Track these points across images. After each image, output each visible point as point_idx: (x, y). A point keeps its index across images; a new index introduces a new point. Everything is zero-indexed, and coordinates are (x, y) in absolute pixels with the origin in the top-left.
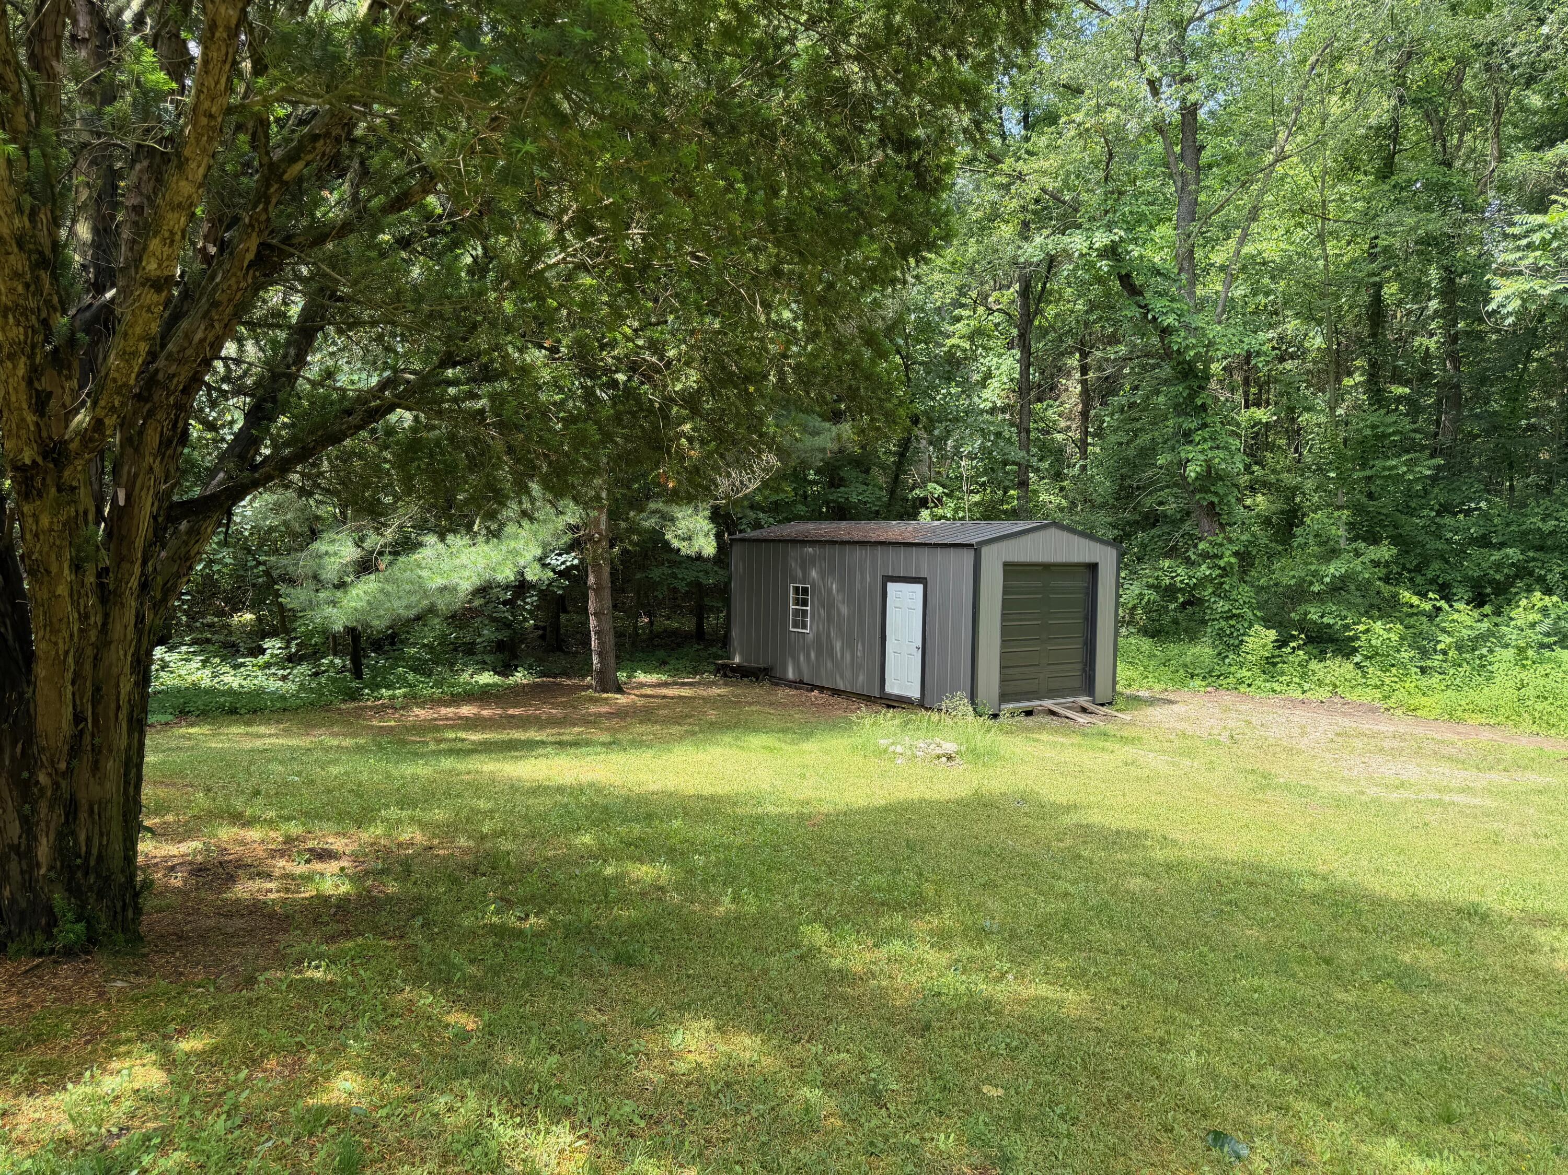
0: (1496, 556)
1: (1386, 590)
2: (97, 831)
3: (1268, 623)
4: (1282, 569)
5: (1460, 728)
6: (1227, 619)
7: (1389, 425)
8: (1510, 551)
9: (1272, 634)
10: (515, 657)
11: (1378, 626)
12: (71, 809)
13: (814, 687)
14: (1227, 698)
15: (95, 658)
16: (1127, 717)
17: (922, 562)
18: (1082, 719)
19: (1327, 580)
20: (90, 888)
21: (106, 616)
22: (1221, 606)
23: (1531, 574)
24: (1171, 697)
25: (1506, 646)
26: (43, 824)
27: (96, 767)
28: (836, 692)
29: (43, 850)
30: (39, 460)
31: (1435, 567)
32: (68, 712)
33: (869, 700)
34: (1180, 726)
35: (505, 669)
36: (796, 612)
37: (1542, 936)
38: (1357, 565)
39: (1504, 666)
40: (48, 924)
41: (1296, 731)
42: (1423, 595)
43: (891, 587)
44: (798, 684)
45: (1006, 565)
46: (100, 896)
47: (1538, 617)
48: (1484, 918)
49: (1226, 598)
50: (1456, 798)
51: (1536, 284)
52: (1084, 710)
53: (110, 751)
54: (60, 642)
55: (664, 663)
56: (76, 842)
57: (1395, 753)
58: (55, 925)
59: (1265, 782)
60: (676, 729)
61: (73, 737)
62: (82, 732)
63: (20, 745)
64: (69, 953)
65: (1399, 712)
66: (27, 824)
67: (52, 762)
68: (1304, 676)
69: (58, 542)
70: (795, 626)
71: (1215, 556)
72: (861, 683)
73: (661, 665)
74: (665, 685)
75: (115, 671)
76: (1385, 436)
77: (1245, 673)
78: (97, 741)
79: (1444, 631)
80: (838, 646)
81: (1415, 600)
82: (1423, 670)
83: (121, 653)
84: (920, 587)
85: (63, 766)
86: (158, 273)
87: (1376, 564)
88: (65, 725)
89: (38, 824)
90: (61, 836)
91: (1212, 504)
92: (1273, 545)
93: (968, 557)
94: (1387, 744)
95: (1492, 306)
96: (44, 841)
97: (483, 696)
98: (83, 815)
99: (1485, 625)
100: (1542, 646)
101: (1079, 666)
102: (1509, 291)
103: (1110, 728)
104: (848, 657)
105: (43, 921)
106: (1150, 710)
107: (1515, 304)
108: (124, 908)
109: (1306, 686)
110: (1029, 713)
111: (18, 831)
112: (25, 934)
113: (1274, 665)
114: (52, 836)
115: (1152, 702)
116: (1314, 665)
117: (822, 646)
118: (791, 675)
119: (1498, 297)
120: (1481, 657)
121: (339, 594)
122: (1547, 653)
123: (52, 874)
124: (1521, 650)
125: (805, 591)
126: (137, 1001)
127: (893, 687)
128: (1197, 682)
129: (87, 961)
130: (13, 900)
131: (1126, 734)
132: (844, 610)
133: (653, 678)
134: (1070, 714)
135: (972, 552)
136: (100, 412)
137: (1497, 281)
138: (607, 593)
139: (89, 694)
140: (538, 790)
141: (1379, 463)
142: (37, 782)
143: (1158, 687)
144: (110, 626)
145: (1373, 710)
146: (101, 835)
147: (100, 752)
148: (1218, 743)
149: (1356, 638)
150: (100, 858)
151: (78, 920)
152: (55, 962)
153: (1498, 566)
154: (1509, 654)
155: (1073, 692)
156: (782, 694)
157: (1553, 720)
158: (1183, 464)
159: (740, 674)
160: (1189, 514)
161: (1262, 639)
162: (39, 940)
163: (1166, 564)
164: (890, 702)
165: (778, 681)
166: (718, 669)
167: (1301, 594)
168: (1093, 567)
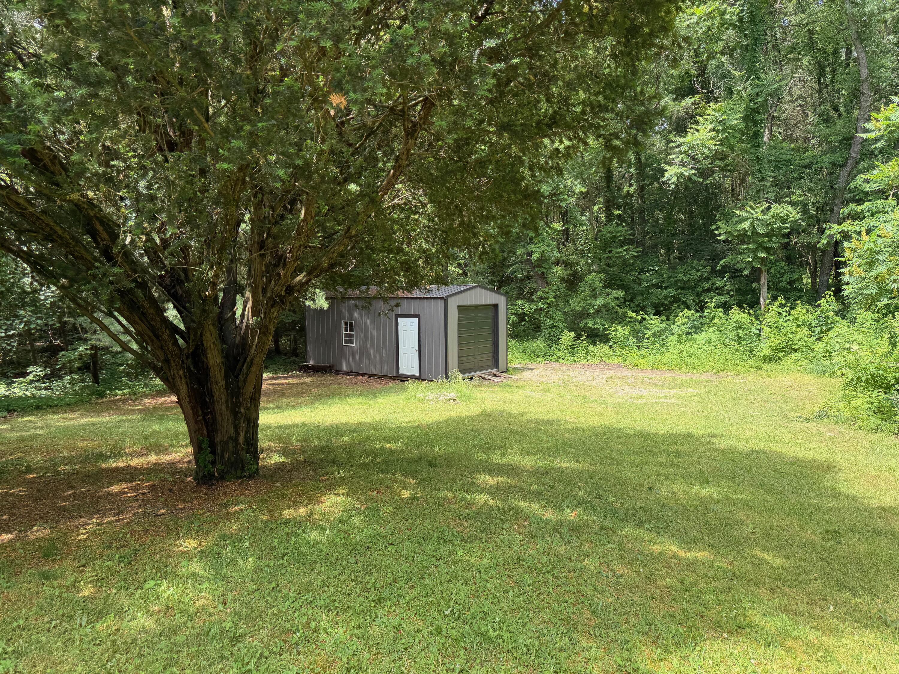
0: (665, 293)
1: (620, 311)
3: (571, 330)
4: (574, 303)
5: (657, 372)
6: (551, 328)
7: (618, 232)
8: (671, 290)
9: (573, 334)
11: (619, 328)
12: (249, 422)
13: (359, 374)
14: (556, 365)
16: (515, 377)
17: (417, 307)
18: (496, 380)
19: (596, 307)
22: (549, 322)
23: (680, 300)
24: (530, 366)
25: (673, 334)
26: (242, 428)
28: (371, 376)
31: (639, 299)
33: (391, 378)
34: (541, 379)
36: (346, 335)
37: (714, 440)
38: (608, 300)
39: (673, 343)
40: (242, 466)
41: (590, 378)
42: (636, 312)
43: (400, 320)
44: (349, 373)
45: (459, 307)
47: (687, 320)
48: (694, 437)
49: (551, 318)
50: (666, 400)
51: (683, 170)
52: (495, 375)
57: (633, 385)
59: (586, 400)
61: (252, 394)
63: (234, 399)
64: (250, 477)
65: (631, 367)
66: (236, 429)
67: (246, 404)
68: (587, 353)
70: (346, 342)
71: (545, 298)
72: (386, 370)
74: (274, 378)
76: (615, 237)
77: (560, 353)
79: (647, 329)
80: (372, 352)
81: (634, 315)
82: (639, 347)
84: (416, 320)
85: (248, 406)
87: (617, 298)
89: (239, 428)
91: (543, 273)
92: (567, 291)
93: (441, 303)
94: (630, 381)
95: (664, 179)
96: (242, 435)
99: (664, 325)
100: (688, 333)
101: (491, 355)
102: (672, 173)
103: (510, 382)
104: (378, 358)
105: (240, 465)
106: (524, 373)
107: (674, 179)
109: (588, 358)
110: (472, 378)
111: (233, 431)
112: (233, 471)
113: (574, 348)
114: (245, 433)
115: (523, 369)
116: (591, 348)
117: (362, 352)
118: (345, 368)
119: (667, 175)
120: (663, 340)
122: (690, 336)
123: (245, 447)
124: (680, 335)
125: (351, 324)
127: (403, 371)
128: (540, 359)
131: (518, 384)
132: (375, 333)
134: (490, 377)
135: (443, 301)
137: (666, 167)
141: (614, 250)
142: (240, 412)
143: (523, 363)
145: (619, 367)
148: (559, 386)
149: (610, 334)
151: (254, 464)
152: (247, 480)
153: (666, 297)
154: (675, 337)
155: (489, 367)
156: (343, 378)
157: (695, 366)
158: (530, 254)
159: (316, 370)
160: (528, 278)
161: (568, 337)
162: (239, 473)
163: (520, 302)
164: (403, 379)
165: (339, 372)
166: (300, 369)
167: (584, 314)
168: (496, 306)
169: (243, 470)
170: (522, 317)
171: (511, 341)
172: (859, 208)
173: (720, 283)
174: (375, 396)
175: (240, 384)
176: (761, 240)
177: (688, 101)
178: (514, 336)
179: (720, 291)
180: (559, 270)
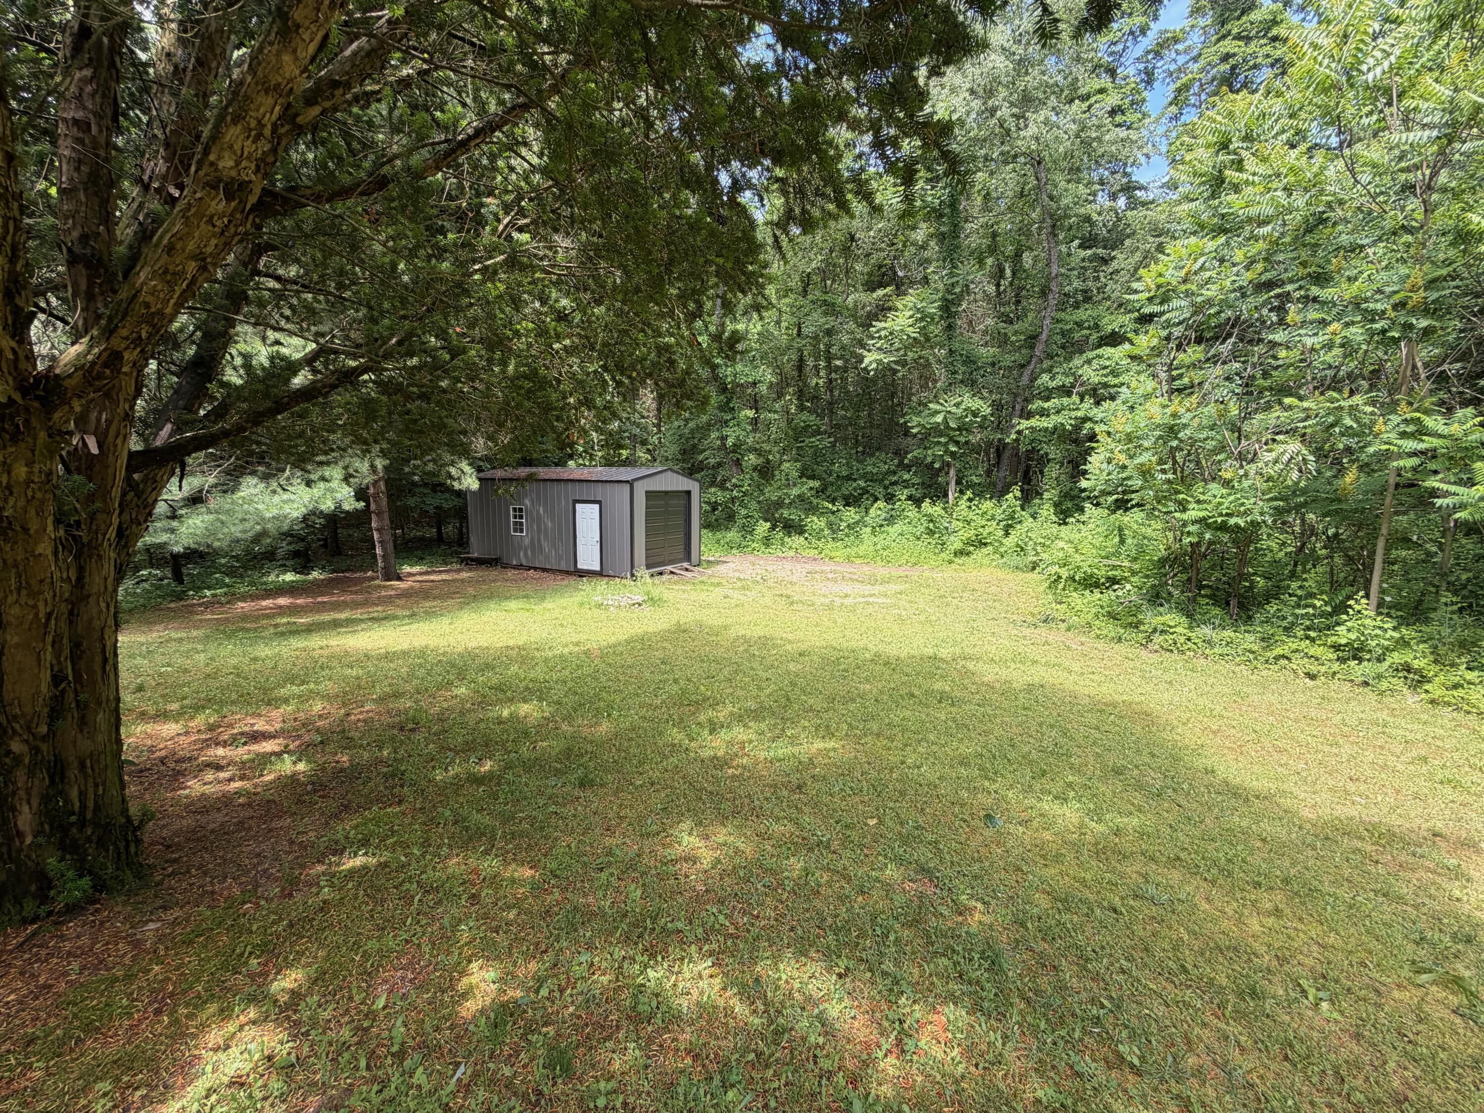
1: (815, 501)
2: (90, 783)
3: (766, 520)
4: (769, 492)
5: (854, 566)
6: (746, 518)
9: (768, 524)
10: (309, 561)
11: (815, 519)
12: (57, 769)
13: (530, 568)
14: (751, 558)
15: (71, 613)
16: (709, 572)
17: (598, 492)
18: (688, 574)
19: (791, 497)
20: (89, 841)
21: (81, 570)
22: (743, 512)
23: (869, 492)
24: (725, 559)
25: (867, 526)
26: (22, 793)
27: (83, 722)
28: (544, 570)
29: (25, 818)
30: (17, 397)
32: (46, 676)
33: (568, 573)
34: (737, 574)
35: (304, 568)
36: (515, 523)
38: (804, 490)
39: (867, 536)
40: (39, 889)
41: (789, 573)
42: (832, 503)
43: (578, 506)
44: (519, 567)
45: (647, 493)
46: (101, 844)
47: (879, 512)
49: (746, 508)
51: (882, 356)
52: (687, 570)
53: (99, 704)
54: (41, 605)
55: (422, 559)
56: (67, 801)
57: (835, 580)
58: (50, 888)
60: (450, 602)
61: (54, 698)
62: (63, 692)
64: (73, 910)
65: (827, 560)
67: (29, 729)
68: (782, 544)
69: (39, 495)
70: (515, 531)
71: (740, 486)
72: (563, 566)
73: (420, 560)
74: (427, 573)
75: (97, 624)
77: (755, 545)
78: (82, 697)
79: (842, 520)
80: (546, 544)
81: (829, 506)
82: (834, 540)
83: (103, 605)
84: (597, 506)
85: (44, 729)
86: (233, 173)
87: (812, 488)
88: (44, 688)
90: (46, 799)
91: (738, 459)
92: (761, 480)
93: (627, 488)
94: (830, 576)
95: (863, 365)
96: (26, 809)
97: (291, 590)
98: (73, 772)
99: (857, 517)
100: (881, 526)
101: (684, 546)
102: (871, 359)
103: (704, 578)
104: (553, 551)
105: (33, 888)
106: (718, 568)
107: (874, 366)
108: (127, 847)
109: (784, 550)
110: (661, 574)
113: (769, 540)
114: (35, 802)
115: (718, 562)
116: (786, 539)
117: (534, 543)
118: (514, 561)
119: (867, 360)
120: (857, 532)
121: (175, 524)
122: (883, 529)
123: (41, 840)
124: (874, 527)
125: (521, 510)
126: (191, 942)
127: (581, 566)
128: (734, 551)
129: (97, 911)
131: (713, 581)
132: (549, 522)
133: (416, 569)
134: (682, 573)
135: (628, 485)
136: (117, 343)
137: (866, 353)
138: (386, 516)
139: (67, 652)
140: (388, 657)
143: (717, 555)
144: (87, 580)
145: (816, 560)
146: (96, 785)
147: (86, 706)
148: (758, 583)
149: (805, 525)
150: (97, 808)
151: (81, 876)
152: (57, 923)
153: (855, 489)
154: (869, 530)
155: (681, 561)
156: (510, 573)
157: (890, 559)
158: (724, 438)
159: (481, 562)
160: (720, 465)
161: (763, 527)
162: (29, 907)
163: (713, 490)
164: (582, 574)
165: (506, 566)
166: (462, 561)
167: (779, 504)
168: (688, 493)
169: (43, 898)
170: (714, 507)
171: (704, 531)
172: (1046, 405)
173: (906, 476)
174: (543, 599)
176: (952, 433)
177: (880, 292)
178: (707, 525)
179: (906, 484)
180: (752, 459)
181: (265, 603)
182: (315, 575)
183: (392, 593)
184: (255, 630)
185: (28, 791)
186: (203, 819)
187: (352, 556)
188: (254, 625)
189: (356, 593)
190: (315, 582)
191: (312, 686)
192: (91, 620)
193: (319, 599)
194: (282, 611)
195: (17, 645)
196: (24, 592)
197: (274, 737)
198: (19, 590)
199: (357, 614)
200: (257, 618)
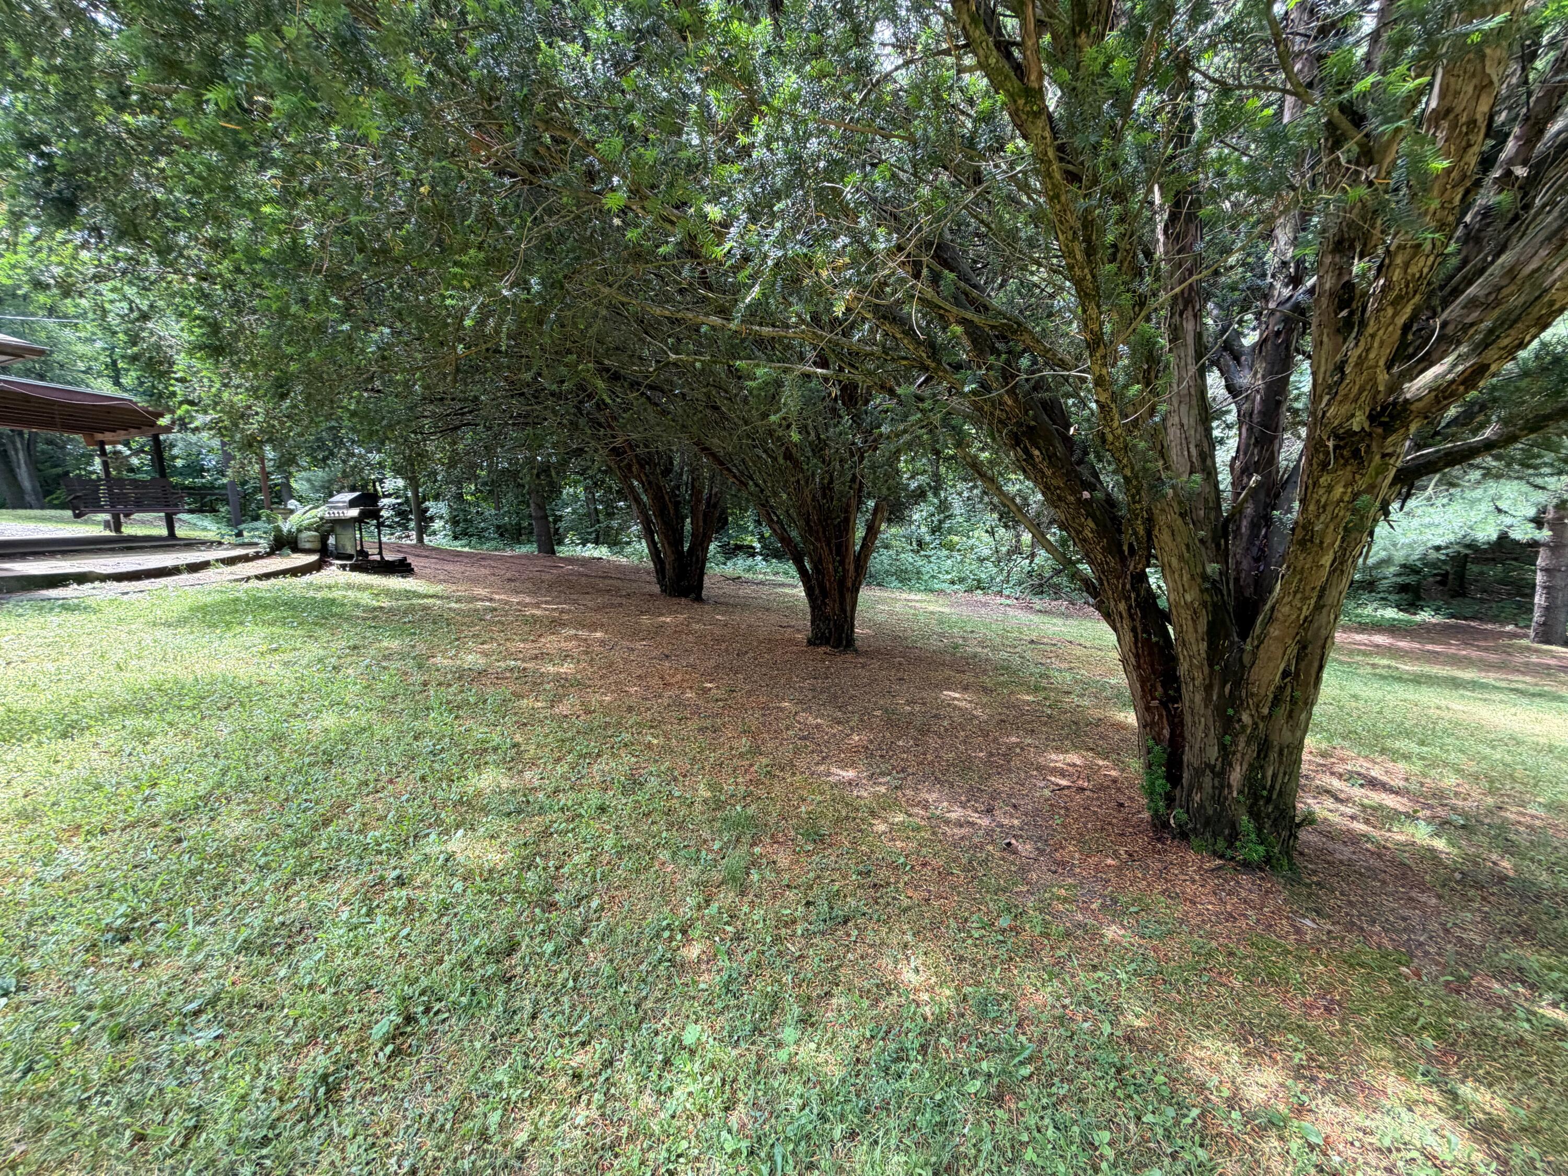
2: (1282, 770)
10: (1420, 598)
12: (1264, 747)
20: (1268, 817)
26: (1239, 755)
27: (1290, 716)
29: (1236, 776)
30: (1366, 426)
32: (1280, 669)
35: (1411, 606)
40: (1230, 835)
46: (1275, 824)
53: (1306, 703)
56: (1264, 777)
58: (1238, 839)
61: (1280, 688)
62: (1286, 685)
63: (1228, 687)
64: (1247, 866)
66: (1226, 752)
67: (1257, 707)
69: (1342, 513)
75: (1323, 633)
78: (1296, 694)
83: (1331, 617)
85: (1266, 711)
88: (1276, 678)
89: (1234, 753)
90: (1252, 768)
96: (1238, 769)
97: (1392, 628)
98: (1273, 755)
105: (1227, 832)
108: (1289, 838)
111: (1216, 754)
112: (1208, 835)
114: (1245, 766)
123: (1241, 798)
129: (1263, 878)
130: (1201, 806)
139: (1296, 650)
142: (1240, 720)
146: (1284, 773)
147: (1295, 703)
150: (1280, 793)
151: (1259, 843)
152: (1235, 869)
162: (1221, 844)
169: (1231, 844)
175: (1246, 659)
181: (1359, 637)
182: (1425, 616)
183: (1553, 662)
184: (1350, 664)
185: (1243, 755)
186: (1330, 845)
187: (1482, 601)
188: (1347, 659)
189: (1486, 649)
190: (1422, 625)
191: (1437, 751)
192: (1319, 628)
193: (1430, 647)
194: (1379, 650)
195: (1276, 638)
196: (1299, 596)
197: (1397, 793)
198: (1295, 593)
199: (1490, 678)
200: (1351, 653)
